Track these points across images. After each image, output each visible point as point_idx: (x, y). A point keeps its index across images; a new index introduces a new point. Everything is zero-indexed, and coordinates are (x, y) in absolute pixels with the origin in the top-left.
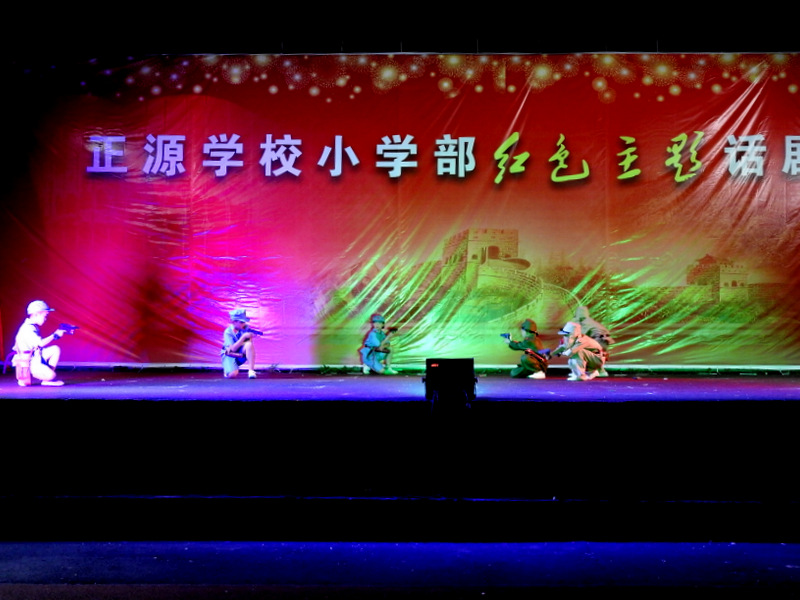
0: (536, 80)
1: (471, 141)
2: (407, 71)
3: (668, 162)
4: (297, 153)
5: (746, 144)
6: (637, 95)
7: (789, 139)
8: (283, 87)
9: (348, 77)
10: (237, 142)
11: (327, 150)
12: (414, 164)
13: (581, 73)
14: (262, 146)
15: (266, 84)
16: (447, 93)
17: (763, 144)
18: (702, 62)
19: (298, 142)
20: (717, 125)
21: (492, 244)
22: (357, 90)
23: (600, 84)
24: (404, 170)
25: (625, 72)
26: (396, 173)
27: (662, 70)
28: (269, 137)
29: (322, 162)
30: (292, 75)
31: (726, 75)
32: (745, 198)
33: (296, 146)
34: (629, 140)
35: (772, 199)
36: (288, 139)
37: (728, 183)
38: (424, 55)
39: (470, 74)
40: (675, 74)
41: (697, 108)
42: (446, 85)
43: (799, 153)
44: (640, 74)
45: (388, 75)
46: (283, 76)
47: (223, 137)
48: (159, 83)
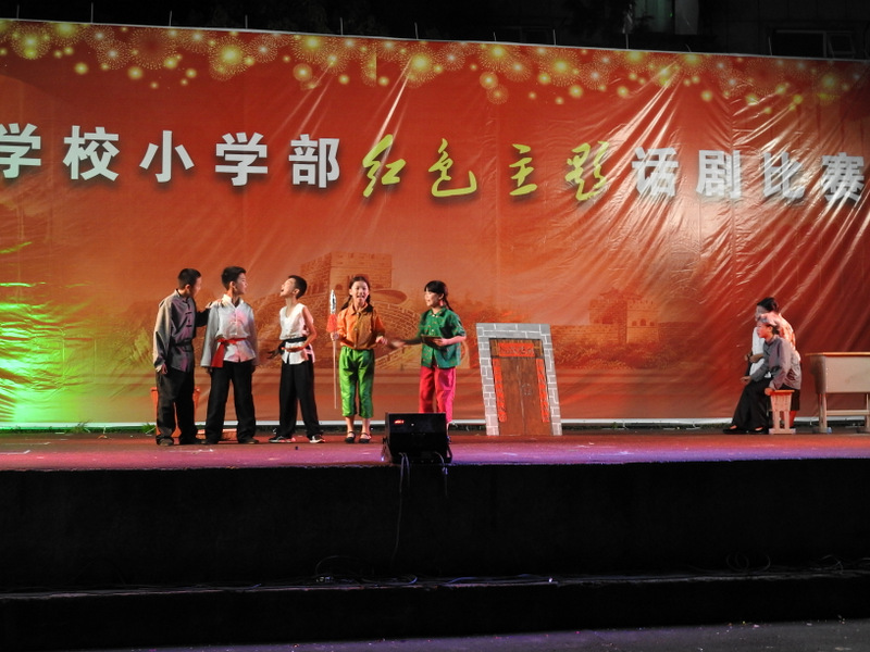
0: (413, 72)
1: (334, 143)
2: (254, 54)
3: (569, 177)
4: (113, 151)
5: (656, 158)
6: (532, 96)
7: (703, 154)
8: (93, 64)
9: (179, 57)
10: (33, 134)
11: (152, 149)
12: (263, 170)
13: (466, 67)
14: (67, 140)
15: (70, 62)
16: (306, 83)
17: (675, 159)
19: (115, 137)
20: (623, 135)
23: (489, 80)
24: (250, 176)
25: (518, 67)
26: (241, 181)
27: (561, 67)
28: (76, 129)
29: (146, 164)
30: (106, 51)
31: (633, 76)
32: (655, 222)
33: (111, 142)
34: (524, 149)
35: (684, 223)
36: (100, 133)
37: (636, 203)
38: (276, 33)
39: (332, 60)
40: (576, 72)
41: (601, 113)
42: (303, 73)
43: (714, 171)
44: (536, 71)
45: (230, 57)
46: (94, 52)
47: (14, 127)
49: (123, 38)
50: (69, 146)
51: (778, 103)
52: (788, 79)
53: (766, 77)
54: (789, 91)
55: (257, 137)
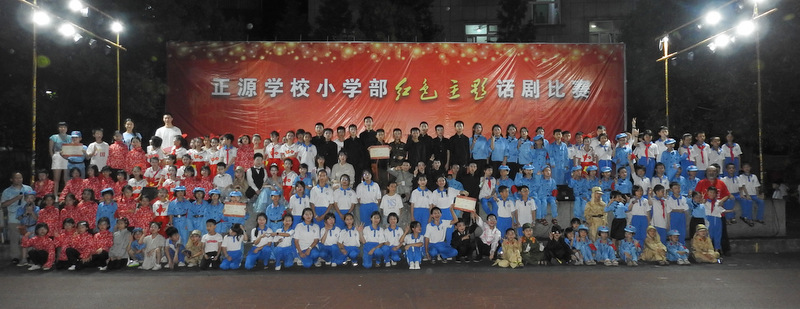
0: (414, 54)
1: (385, 81)
2: (357, 50)
3: (472, 92)
4: (307, 87)
5: (506, 83)
6: (458, 62)
7: (524, 81)
8: (300, 55)
9: (330, 53)
10: (280, 82)
11: (321, 85)
12: (360, 92)
13: (434, 52)
14: (292, 83)
15: (293, 56)
16: (375, 60)
17: (513, 84)
18: (487, 47)
19: (308, 82)
20: (493, 76)
22: (334, 58)
23: (442, 57)
24: (355, 94)
25: (453, 51)
26: (352, 96)
27: (469, 50)
28: (295, 79)
29: (318, 91)
30: (305, 52)
31: (498, 53)
32: (505, 107)
33: (307, 84)
34: (455, 82)
35: (517, 108)
36: (303, 80)
37: (498, 100)
38: (364, 43)
39: (385, 51)
40: (475, 52)
41: (485, 68)
42: (374, 56)
43: (529, 88)
44: (460, 52)
45: (348, 52)
46: (301, 52)
47: (274, 80)
48: (244, 55)
49: (310, 46)
50: (292, 85)
51: (555, 61)
52: (559, 52)
53: (550, 51)
54: (560, 56)
55: (358, 80)
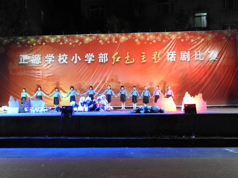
0: (122, 40)
1: (107, 54)
2: (92, 38)
3: (153, 58)
4: (67, 58)
5: (171, 54)
6: (145, 43)
7: (181, 52)
8: (63, 43)
9: (78, 40)
10: (53, 56)
11: (73, 57)
12: (94, 60)
13: (132, 38)
14: (59, 56)
15: (59, 42)
16: (101, 43)
17: (175, 53)
18: (161, 35)
19: (67, 55)
20: (164, 49)
21: (112, 78)
23: (137, 40)
24: (91, 61)
25: (142, 37)
26: (89, 62)
27: (151, 37)
28: (60, 54)
29: (72, 60)
30: (66, 40)
31: (166, 37)
32: (171, 66)
33: (66, 56)
34: (144, 53)
35: (177, 67)
36: (64, 55)
37: (167, 63)
38: (96, 34)
39: (106, 39)
40: (154, 37)
41: (160, 45)
42: (101, 41)
43: (184, 56)
44: (146, 38)
45: (88, 39)
46: (63, 40)
47: (50, 55)
48: (35, 42)
49: (68, 37)
50: (59, 57)
51: (198, 41)
52: (200, 36)
53: (195, 35)
54: (201, 38)
